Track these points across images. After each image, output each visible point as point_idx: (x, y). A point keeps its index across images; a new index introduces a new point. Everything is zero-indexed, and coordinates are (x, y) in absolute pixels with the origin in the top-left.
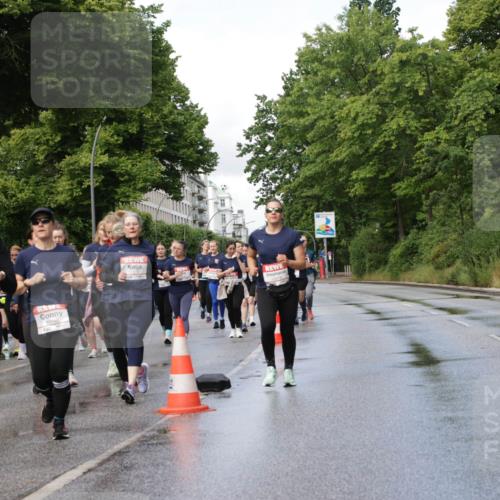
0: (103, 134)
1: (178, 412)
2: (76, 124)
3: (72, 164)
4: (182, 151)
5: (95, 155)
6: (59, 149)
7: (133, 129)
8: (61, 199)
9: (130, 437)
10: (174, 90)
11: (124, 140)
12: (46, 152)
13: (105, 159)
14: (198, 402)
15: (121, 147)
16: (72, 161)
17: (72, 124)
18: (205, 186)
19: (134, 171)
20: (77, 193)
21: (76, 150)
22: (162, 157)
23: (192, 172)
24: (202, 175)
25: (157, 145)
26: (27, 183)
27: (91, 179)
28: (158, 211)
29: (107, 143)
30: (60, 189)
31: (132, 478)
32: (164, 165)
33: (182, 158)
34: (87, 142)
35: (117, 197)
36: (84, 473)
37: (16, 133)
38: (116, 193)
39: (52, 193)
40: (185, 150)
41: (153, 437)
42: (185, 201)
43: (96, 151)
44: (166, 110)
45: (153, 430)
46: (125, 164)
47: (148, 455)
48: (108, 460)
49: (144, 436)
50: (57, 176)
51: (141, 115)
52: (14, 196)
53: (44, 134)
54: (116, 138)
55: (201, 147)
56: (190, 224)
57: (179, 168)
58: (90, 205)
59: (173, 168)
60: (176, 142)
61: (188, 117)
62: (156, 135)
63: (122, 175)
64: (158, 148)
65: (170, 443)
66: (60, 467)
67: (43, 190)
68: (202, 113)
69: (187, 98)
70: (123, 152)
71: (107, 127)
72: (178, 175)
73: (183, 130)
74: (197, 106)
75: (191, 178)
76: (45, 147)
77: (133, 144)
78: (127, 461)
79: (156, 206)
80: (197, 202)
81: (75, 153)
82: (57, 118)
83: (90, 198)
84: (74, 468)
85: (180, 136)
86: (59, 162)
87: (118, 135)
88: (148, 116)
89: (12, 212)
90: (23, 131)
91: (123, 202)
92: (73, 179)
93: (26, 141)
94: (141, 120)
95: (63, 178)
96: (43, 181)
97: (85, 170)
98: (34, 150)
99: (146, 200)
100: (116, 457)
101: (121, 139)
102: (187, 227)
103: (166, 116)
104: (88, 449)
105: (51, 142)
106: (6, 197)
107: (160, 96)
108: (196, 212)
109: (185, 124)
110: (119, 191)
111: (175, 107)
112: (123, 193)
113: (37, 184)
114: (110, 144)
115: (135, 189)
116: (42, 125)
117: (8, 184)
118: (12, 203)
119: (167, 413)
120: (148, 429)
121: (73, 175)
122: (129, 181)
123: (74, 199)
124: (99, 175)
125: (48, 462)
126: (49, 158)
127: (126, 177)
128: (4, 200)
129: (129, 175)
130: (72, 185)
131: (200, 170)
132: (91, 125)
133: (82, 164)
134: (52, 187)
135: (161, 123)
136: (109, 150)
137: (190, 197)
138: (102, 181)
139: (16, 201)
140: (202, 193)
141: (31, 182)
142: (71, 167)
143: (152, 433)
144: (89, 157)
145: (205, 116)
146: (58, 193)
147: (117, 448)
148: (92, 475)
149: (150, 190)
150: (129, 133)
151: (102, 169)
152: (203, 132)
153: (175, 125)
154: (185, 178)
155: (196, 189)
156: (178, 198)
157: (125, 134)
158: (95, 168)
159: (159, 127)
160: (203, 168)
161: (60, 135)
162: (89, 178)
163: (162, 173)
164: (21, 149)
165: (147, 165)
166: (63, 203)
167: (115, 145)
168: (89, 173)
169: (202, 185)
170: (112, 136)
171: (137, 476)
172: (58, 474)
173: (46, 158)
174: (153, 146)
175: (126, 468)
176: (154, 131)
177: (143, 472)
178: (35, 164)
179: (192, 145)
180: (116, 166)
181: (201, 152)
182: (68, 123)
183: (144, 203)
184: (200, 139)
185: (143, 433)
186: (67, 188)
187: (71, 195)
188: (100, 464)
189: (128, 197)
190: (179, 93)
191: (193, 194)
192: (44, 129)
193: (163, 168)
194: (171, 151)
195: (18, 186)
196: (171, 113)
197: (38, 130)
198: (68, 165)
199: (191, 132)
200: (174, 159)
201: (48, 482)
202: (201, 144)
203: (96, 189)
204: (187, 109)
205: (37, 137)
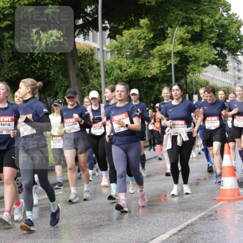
0: (179, 33)
1: (227, 200)
2: (162, 27)
3: (160, 51)
4: (227, 42)
5: (174, 45)
6: (152, 42)
7: (197, 29)
8: (154, 72)
9: (198, 215)
10: (222, 5)
11: (192, 36)
12: (145, 44)
13: (180, 47)
14: (239, 194)
15: (190, 40)
16: (160, 49)
17: (159, 27)
18: (241, 63)
19: (198, 54)
20: (164, 68)
21: (162, 42)
22: (215, 45)
23: (233, 54)
24: (240, 57)
25: (212, 39)
26: (133, 62)
27: (172, 60)
28: (213, 78)
29: (182, 38)
30: (153, 66)
31: (199, 239)
32: (217, 50)
33: (228, 47)
34: (169, 37)
35: (188, 71)
36: (170, 236)
37: (126, 33)
38: (188, 68)
39: (149, 68)
40: (229, 41)
41: (211, 215)
42: (229, 72)
43: (175, 43)
44: (217, 17)
45: (212, 211)
46: (192, 50)
47: (208, 225)
48: (185, 228)
49: (205, 215)
50: (151, 58)
51: (202, 20)
52: (125, 70)
53: (143, 33)
54: (187, 35)
55: (239, 39)
56: (233, 86)
57: (226, 52)
58: (171, 75)
59: (222, 52)
60: (224, 36)
61: (230, 21)
62: (211, 32)
63: (191, 57)
64: (213, 40)
65: (222, 218)
66: (156, 232)
67: (143, 66)
68: (239, 19)
69: (230, 10)
70: (191, 43)
71: (181, 28)
72: (225, 56)
73: (228, 29)
74: (236, 14)
75: (233, 58)
76: (144, 41)
77: (197, 38)
78: (196, 229)
79: (212, 76)
80: (237, 73)
81: (162, 44)
82: (151, 23)
83: (171, 71)
84: (164, 233)
85: (226, 32)
86: (152, 50)
87: (188, 33)
88: (206, 21)
89: (125, 80)
90: (130, 31)
91: (192, 74)
92: (161, 60)
93: (132, 37)
94: (202, 23)
95: (155, 59)
96: (143, 61)
97: (168, 55)
98: (137, 43)
99: (206, 72)
100: (190, 227)
101: (190, 35)
102: (231, 88)
103: (217, 21)
104: (172, 222)
105: (147, 38)
106: (121, 71)
107: (213, 8)
108: (237, 79)
109: (229, 25)
110: (189, 67)
111: (223, 15)
112: (192, 68)
113: (139, 63)
114: (183, 38)
115: (199, 66)
116: (142, 27)
117: (122, 63)
118: (125, 75)
119: (220, 201)
120: (208, 210)
121: (161, 57)
122: (195, 60)
123: (162, 72)
124: (177, 57)
125: (149, 229)
126: (146, 48)
127: (193, 58)
128: (120, 73)
129: (195, 57)
130: (161, 64)
131: (239, 53)
132: (171, 27)
133: (166, 51)
134: (148, 65)
135: (214, 25)
136: (183, 42)
137: (232, 70)
138: (179, 61)
139: (127, 73)
140: (240, 67)
141: (135, 62)
142: (160, 53)
143: (211, 213)
144: (170, 46)
145: (240, 20)
146: (152, 68)
147: (189, 222)
148: (175, 237)
149: (208, 65)
150: (195, 32)
151: (179, 54)
152: (240, 30)
153: (222, 26)
154: (229, 58)
155: (236, 65)
156: (225, 70)
157: (193, 32)
158: (174, 53)
159: (214, 27)
160: (240, 52)
161: (152, 33)
162: (171, 59)
163: (216, 55)
164: (129, 42)
165: (206, 51)
166: (155, 74)
167: (186, 39)
168: (171, 56)
169: (239, 62)
170: (184, 34)
171: (202, 239)
172: (154, 237)
173: (144, 47)
174: (209, 39)
175: (195, 233)
176: (209, 30)
177: (206, 236)
178: (138, 51)
179: (233, 38)
180: (187, 52)
181: (239, 43)
182: (157, 26)
183: (205, 74)
184: (238, 34)
185: (205, 212)
186: (158, 65)
187: (160, 70)
188: (180, 231)
189: (195, 70)
190: (225, 7)
191: (234, 68)
192: (143, 30)
193: (216, 52)
194: (220, 42)
195: (128, 64)
196: (220, 19)
197: (140, 31)
198: (158, 51)
199: (232, 31)
200: (222, 46)
201: (149, 242)
202: (239, 37)
203: (175, 66)
204: (230, 16)
205: (139, 34)
